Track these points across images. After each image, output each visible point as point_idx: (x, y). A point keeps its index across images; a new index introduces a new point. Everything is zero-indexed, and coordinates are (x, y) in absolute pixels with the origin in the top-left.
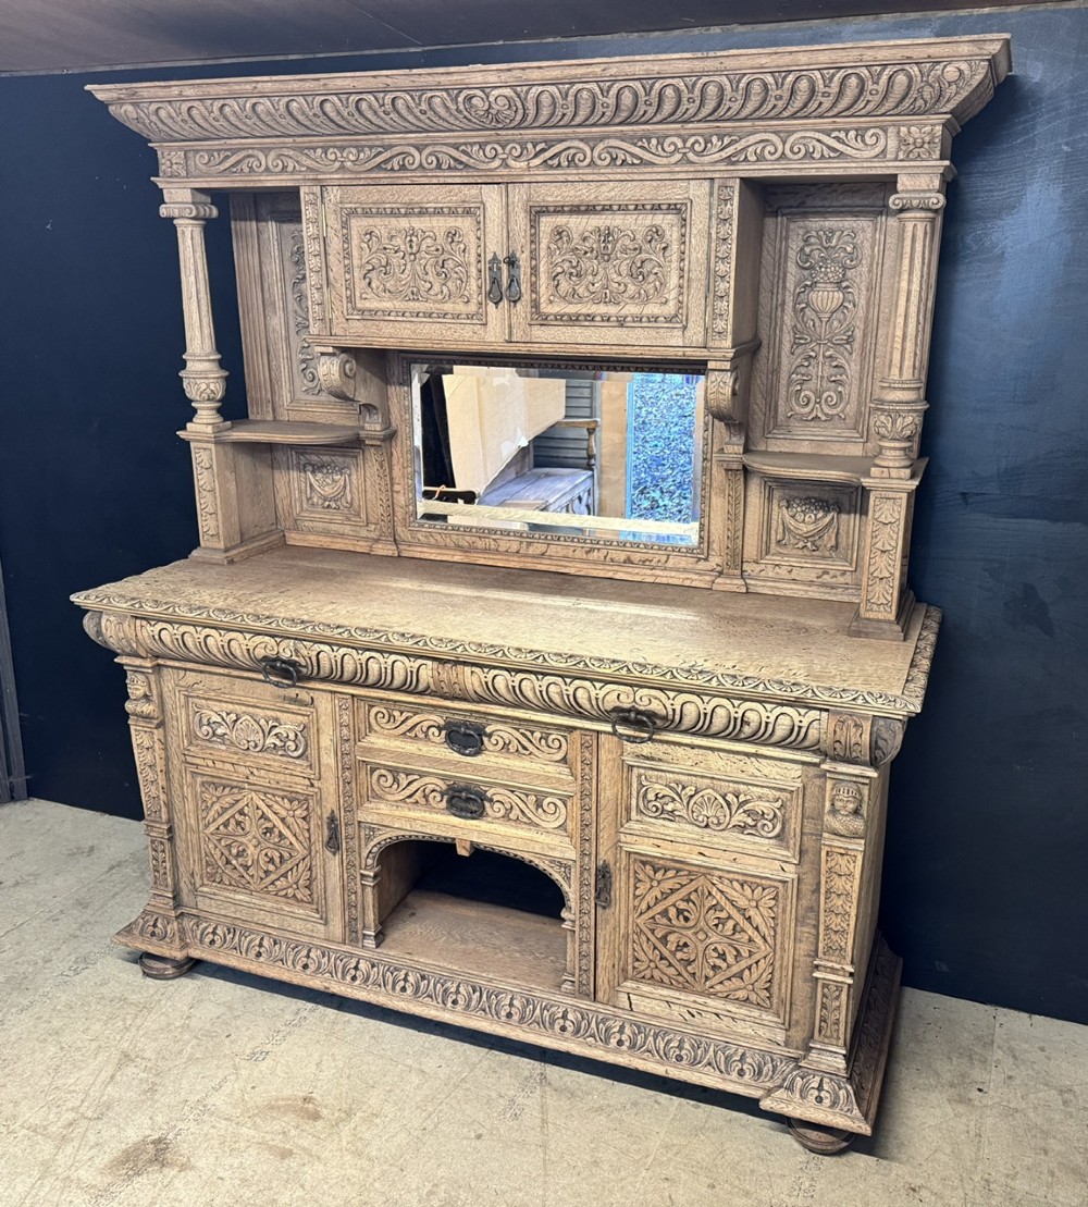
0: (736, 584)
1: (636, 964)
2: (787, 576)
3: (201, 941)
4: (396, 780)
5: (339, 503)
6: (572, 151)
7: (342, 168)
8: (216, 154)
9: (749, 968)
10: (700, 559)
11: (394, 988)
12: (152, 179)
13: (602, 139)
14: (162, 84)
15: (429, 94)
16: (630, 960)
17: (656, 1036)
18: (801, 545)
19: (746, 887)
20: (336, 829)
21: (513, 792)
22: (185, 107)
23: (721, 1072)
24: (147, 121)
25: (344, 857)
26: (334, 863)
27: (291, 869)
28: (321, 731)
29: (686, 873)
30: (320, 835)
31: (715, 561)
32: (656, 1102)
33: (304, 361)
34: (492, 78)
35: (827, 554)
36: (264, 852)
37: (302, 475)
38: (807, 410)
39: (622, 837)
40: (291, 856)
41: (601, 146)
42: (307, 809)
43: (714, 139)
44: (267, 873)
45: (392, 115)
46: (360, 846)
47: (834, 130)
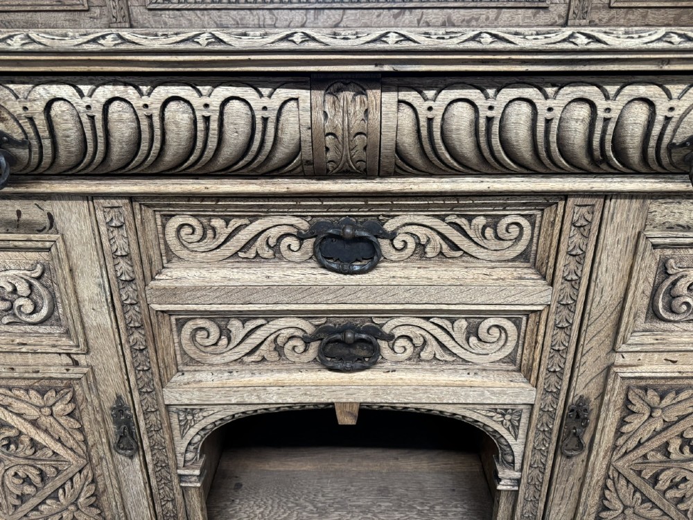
1: (605, 514)
4: (225, 332)
20: (128, 421)
21: (427, 319)
25: (149, 458)
26: (132, 471)
27: (62, 487)
28: (77, 273)
30: (101, 435)
36: (11, 472)
39: (619, 360)
40: (58, 472)
42: (73, 400)
44: (22, 498)
46: (172, 439)
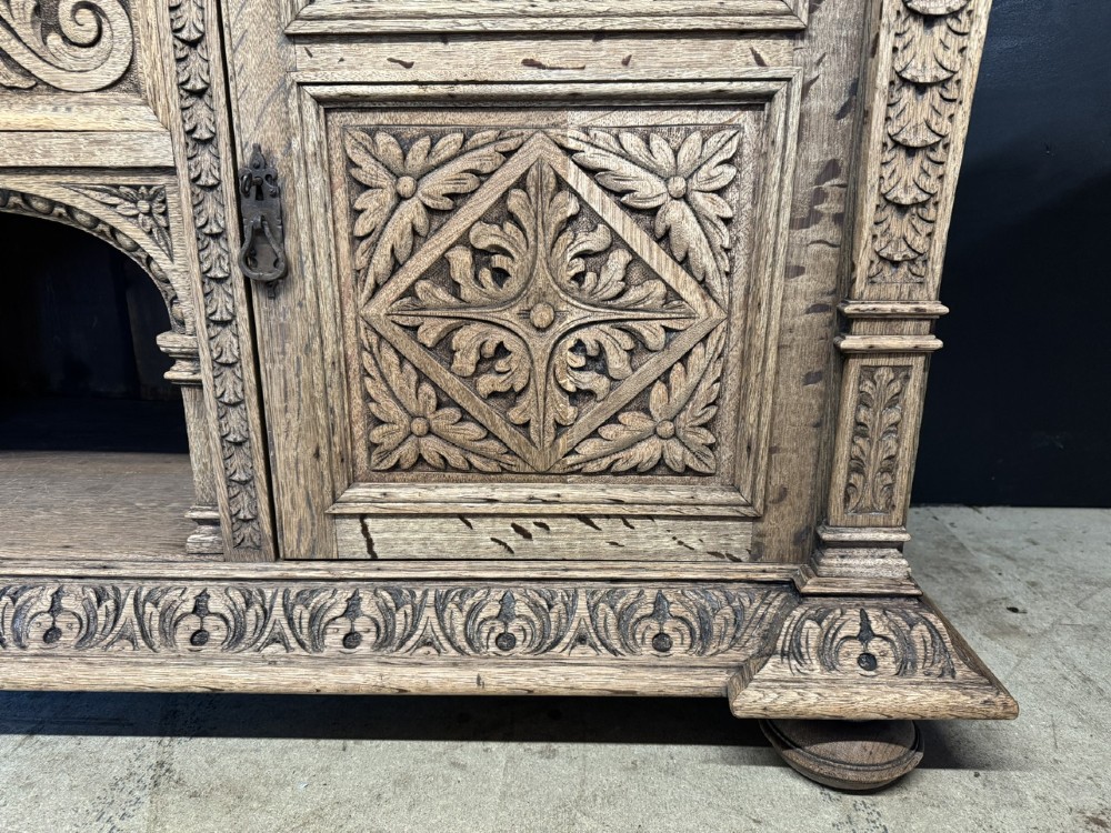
1: (376, 434)
9: (665, 377)
16: (358, 429)
17: (440, 605)
19: (656, 141)
23: (614, 652)
29: (491, 134)
32: (454, 764)
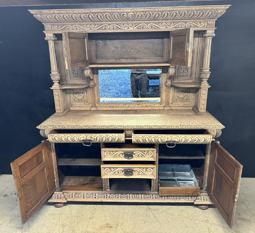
0: (169, 108)
2: (178, 106)
3: (69, 197)
5: (82, 100)
6: (143, 25)
7: (91, 29)
8: (59, 26)
10: (161, 104)
11: (116, 198)
12: (43, 31)
13: (150, 23)
14: (49, 10)
15: (114, 14)
18: (180, 100)
22: (54, 15)
24: (43, 18)
31: (164, 104)
33: (73, 71)
34: (130, 11)
35: (185, 101)
37: (73, 95)
38: (181, 74)
41: (149, 24)
43: (172, 23)
45: (105, 18)
47: (195, 22)
